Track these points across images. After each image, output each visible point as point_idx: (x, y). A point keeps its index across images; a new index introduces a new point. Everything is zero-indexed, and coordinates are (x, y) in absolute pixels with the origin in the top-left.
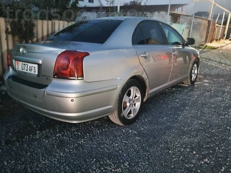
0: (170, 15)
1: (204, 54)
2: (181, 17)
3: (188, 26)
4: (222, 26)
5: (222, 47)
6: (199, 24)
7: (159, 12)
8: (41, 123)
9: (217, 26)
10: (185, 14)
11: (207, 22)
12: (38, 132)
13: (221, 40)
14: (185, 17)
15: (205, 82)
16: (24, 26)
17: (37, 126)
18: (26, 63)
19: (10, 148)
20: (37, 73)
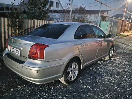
0: (100, 16)
1: (119, 39)
2: (107, 17)
3: (110, 23)
4: (130, 23)
5: (130, 35)
6: (117, 22)
7: (94, 15)
8: (21, 80)
9: (127, 23)
10: (109, 16)
11: (122, 21)
12: (19, 86)
13: (130, 31)
14: (109, 18)
15: (117, 58)
16: (17, 23)
17: (19, 83)
18: (15, 48)
19: (2, 96)
20: (20, 54)
